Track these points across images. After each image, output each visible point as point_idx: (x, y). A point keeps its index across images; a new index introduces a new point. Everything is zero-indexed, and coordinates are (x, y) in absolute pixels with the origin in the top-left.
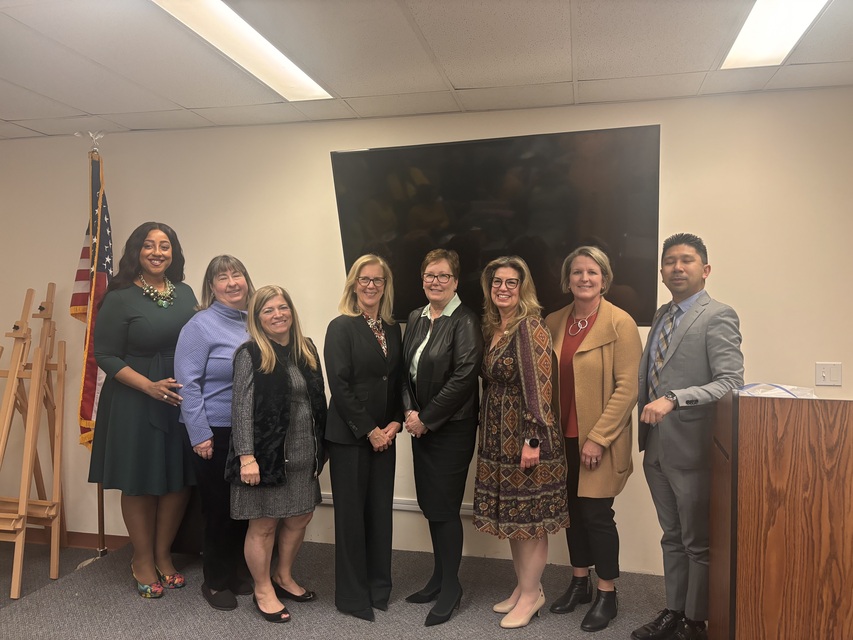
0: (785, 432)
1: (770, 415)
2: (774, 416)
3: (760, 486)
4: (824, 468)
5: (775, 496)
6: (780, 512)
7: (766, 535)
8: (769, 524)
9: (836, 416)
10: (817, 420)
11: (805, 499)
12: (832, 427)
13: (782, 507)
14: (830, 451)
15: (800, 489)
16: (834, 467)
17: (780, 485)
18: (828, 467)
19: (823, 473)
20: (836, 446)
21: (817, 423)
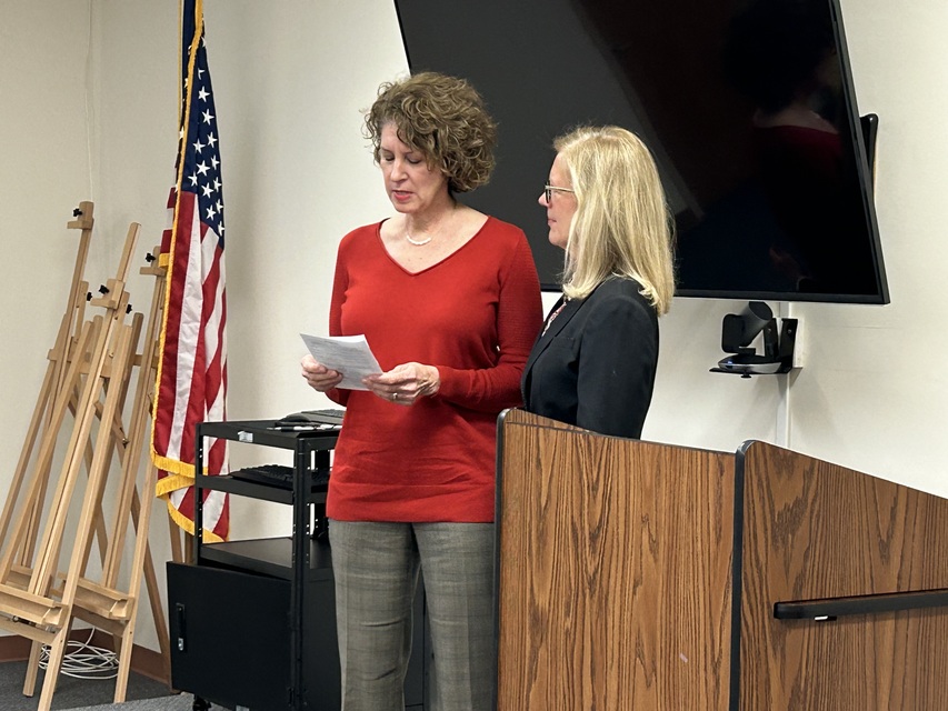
0: (549, 496)
1: (534, 460)
2: (539, 461)
3: (524, 599)
4: (587, 573)
5: (538, 621)
6: (542, 652)
7: (528, 696)
8: (533, 675)
9: (599, 468)
10: (581, 474)
11: (567, 633)
12: (595, 489)
13: (544, 644)
14: (593, 538)
15: (562, 612)
16: (596, 571)
17: (543, 600)
18: (591, 570)
19: (586, 585)
20: (599, 528)
21: (580, 482)
